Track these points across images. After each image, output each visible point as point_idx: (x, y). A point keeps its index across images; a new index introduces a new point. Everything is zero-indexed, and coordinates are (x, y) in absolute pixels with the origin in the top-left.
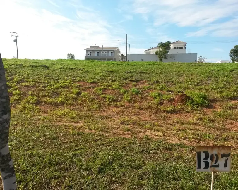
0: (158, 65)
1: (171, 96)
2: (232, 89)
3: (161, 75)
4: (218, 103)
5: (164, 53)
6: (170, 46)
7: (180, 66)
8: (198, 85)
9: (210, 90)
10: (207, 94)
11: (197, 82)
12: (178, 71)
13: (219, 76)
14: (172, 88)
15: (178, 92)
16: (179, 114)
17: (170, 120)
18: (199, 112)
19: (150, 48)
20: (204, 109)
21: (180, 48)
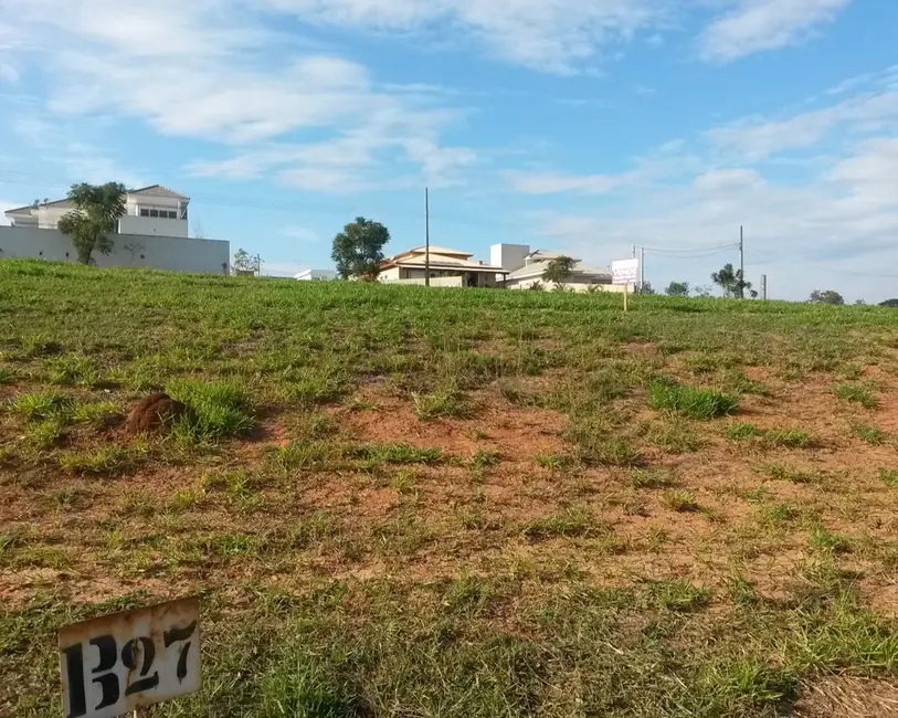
0: (62, 276)
1: (110, 404)
2: (328, 367)
3: (72, 318)
4: (282, 419)
5: (97, 228)
6: (125, 202)
7: (155, 284)
8: (216, 358)
9: (258, 374)
10: (245, 389)
11: (215, 347)
12: (146, 306)
13: (289, 325)
14: (114, 372)
15: (141, 389)
16: (138, 478)
17: (99, 507)
18: (215, 458)
19: (37, 201)
20: (235, 443)
21: (163, 214)
